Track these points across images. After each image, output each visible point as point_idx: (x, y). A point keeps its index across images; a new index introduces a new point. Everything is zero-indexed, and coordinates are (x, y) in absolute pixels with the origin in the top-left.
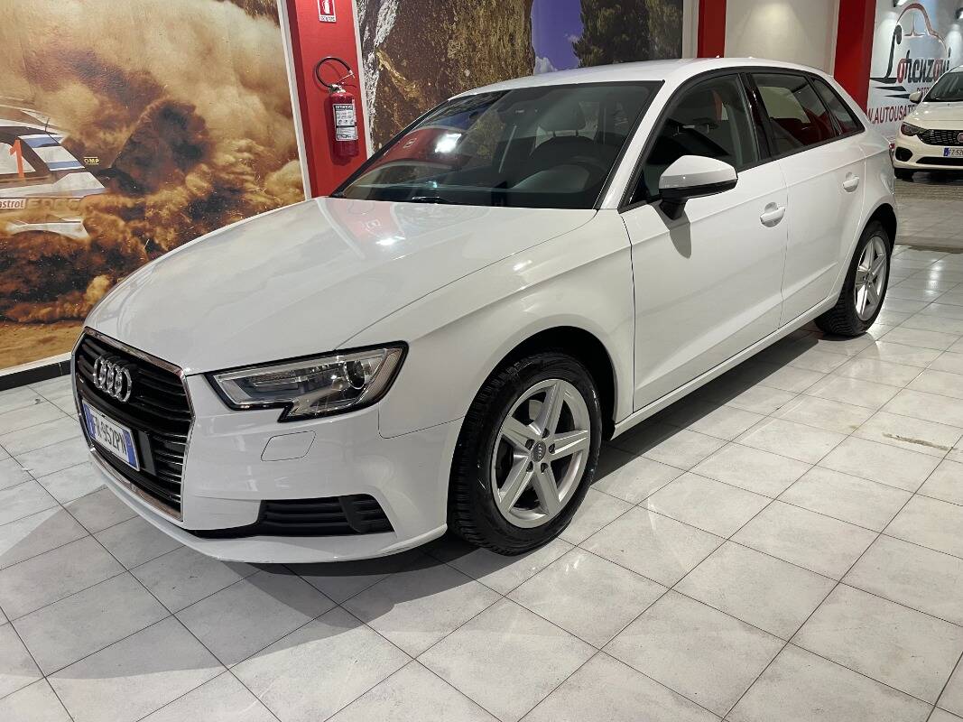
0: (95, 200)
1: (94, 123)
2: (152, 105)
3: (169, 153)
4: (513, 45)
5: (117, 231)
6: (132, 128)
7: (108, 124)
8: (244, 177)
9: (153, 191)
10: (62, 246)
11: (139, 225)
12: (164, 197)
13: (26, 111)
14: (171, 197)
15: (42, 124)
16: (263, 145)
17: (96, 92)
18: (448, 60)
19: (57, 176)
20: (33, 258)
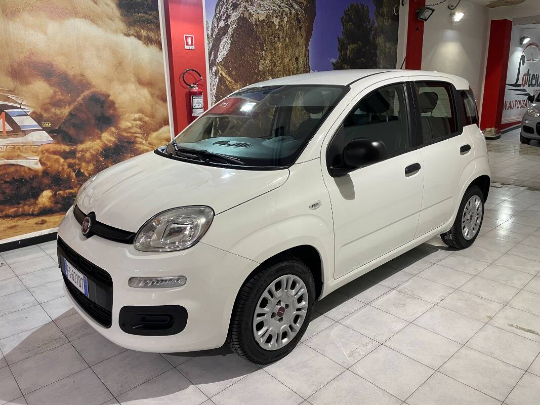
0: (47, 147)
1: (50, 103)
2: (85, 94)
3: (93, 121)
4: (297, 63)
5: (59, 164)
6: (72, 106)
7: (57, 104)
8: (136, 135)
9: (82, 142)
10: (25, 172)
11: (71, 161)
12: (88, 146)
13: (9, 95)
14: (92, 146)
15: (18, 103)
16: (149, 117)
17: (51, 85)
18: (259, 71)
19: (25, 133)
20: (8, 180)
